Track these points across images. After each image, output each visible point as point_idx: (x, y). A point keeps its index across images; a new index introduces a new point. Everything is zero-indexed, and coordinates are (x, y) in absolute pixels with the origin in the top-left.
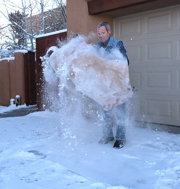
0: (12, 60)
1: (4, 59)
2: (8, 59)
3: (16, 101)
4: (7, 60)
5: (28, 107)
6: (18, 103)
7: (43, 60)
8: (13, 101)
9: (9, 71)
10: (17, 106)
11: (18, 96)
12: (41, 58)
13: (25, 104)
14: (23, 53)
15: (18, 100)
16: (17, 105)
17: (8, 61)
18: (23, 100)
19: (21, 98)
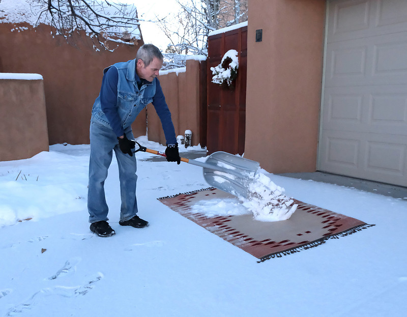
0: (183, 73)
1: (171, 71)
2: (177, 70)
3: (186, 139)
4: (175, 72)
5: (202, 150)
6: (188, 142)
7: (216, 73)
8: (181, 139)
9: (178, 91)
10: (186, 148)
11: (188, 132)
12: (212, 69)
13: (199, 144)
14: (198, 61)
15: (188, 138)
16: (187, 146)
17: (177, 75)
18: (196, 138)
19: (193, 134)
